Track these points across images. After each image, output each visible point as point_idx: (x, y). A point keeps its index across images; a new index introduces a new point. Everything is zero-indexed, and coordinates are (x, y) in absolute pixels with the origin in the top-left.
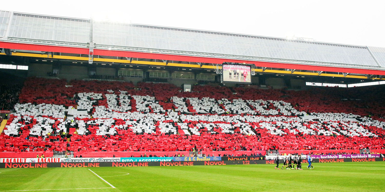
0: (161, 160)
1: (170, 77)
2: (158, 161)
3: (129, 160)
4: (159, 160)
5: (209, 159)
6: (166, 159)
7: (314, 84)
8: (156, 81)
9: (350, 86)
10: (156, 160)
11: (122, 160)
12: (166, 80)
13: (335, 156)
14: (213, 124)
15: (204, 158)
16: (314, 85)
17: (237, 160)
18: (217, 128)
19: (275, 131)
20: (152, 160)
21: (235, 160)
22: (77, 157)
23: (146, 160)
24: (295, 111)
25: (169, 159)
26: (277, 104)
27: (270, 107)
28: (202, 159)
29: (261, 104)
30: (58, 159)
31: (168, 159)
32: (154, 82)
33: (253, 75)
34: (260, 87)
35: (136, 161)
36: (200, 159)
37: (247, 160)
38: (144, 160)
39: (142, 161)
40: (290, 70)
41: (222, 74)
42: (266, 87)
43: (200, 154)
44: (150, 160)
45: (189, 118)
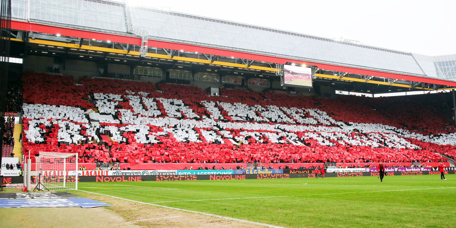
0: (221, 172)
1: (193, 79)
2: (217, 174)
3: (186, 173)
4: (219, 173)
5: (271, 172)
6: (227, 172)
7: (341, 92)
8: (177, 83)
9: (377, 96)
10: (216, 172)
11: (179, 173)
12: (188, 82)
13: (392, 169)
14: (258, 134)
15: (265, 171)
16: (341, 94)
17: (299, 173)
18: (264, 137)
19: (323, 142)
20: (211, 172)
21: (297, 173)
22: (124, 169)
23: (205, 173)
24: (333, 121)
25: (230, 172)
26: (312, 112)
27: (307, 115)
28: (263, 172)
29: (297, 113)
30: (105, 172)
31: (228, 172)
32: (175, 83)
33: (313, 78)
34: (290, 93)
35: (194, 174)
36: (261, 172)
37: (308, 172)
38: (203, 173)
39: (201, 174)
40: (338, 75)
41: (282, 76)
42: (296, 93)
43: (259, 166)
44: (209, 174)
45: (229, 125)
